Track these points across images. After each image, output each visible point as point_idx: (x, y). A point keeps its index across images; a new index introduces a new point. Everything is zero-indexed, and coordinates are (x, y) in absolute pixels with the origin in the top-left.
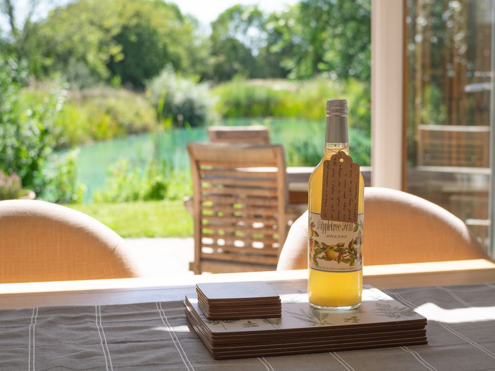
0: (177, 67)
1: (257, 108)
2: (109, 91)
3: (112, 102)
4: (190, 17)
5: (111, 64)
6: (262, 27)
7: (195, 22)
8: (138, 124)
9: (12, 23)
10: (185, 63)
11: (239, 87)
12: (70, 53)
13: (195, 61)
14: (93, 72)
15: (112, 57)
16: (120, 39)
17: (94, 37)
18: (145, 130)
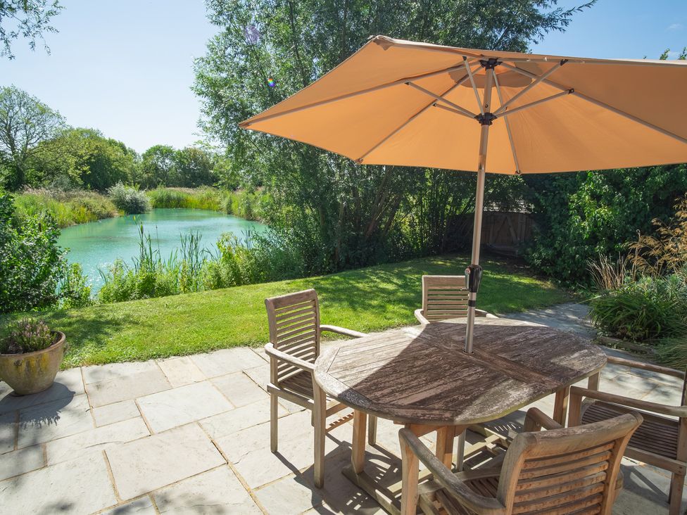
0: (124, 179)
1: (173, 203)
2: (82, 192)
3: (87, 200)
4: (131, 151)
5: (84, 176)
6: (173, 159)
7: (134, 154)
8: (104, 212)
9: (13, 148)
10: (130, 176)
11: (161, 191)
12: (57, 169)
13: (135, 176)
14: (72, 180)
15: (85, 172)
16: (88, 162)
17: (72, 160)
18: (109, 216)
